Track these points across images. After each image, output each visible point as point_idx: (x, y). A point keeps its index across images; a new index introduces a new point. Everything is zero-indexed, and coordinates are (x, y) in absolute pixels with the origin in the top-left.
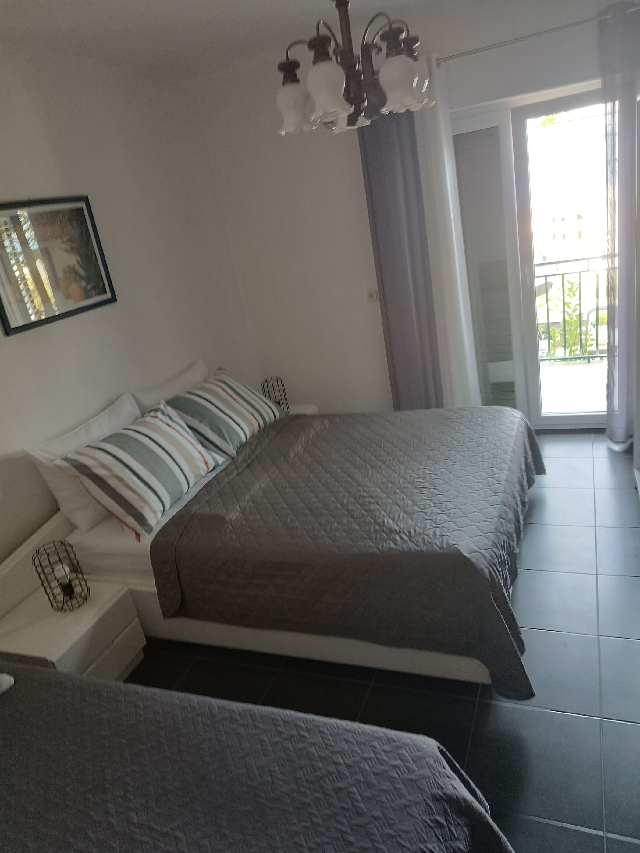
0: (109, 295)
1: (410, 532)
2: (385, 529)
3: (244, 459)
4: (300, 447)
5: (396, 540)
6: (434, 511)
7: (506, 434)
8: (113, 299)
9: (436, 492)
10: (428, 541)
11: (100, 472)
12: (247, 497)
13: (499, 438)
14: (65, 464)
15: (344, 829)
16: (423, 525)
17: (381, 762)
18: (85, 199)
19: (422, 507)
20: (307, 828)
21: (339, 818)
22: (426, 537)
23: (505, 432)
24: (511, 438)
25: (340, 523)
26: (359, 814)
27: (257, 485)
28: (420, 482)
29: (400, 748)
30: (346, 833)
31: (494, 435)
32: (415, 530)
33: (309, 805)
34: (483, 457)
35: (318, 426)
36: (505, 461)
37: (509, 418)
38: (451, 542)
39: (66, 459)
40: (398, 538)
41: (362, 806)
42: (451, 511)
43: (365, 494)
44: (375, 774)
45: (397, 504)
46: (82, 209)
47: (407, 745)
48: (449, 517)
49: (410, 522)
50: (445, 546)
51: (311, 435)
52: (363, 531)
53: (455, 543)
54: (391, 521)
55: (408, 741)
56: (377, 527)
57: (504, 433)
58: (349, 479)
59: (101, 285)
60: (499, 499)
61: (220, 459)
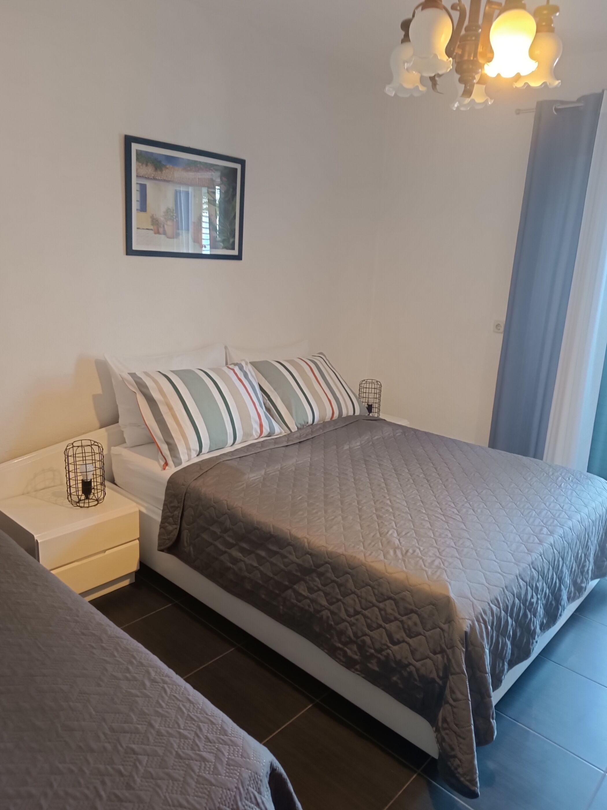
0: (235, 252)
1: (407, 551)
2: (384, 539)
3: (300, 436)
4: (358, 444)
5: (388, 552)
6: (448, 543)
7: (583, 502)
8: (239, 257)
9: (463, 526)
10: (421, 566)
11: (156, 395)
12: (278, 467)
13: (571, 502)
14: (130, 378)
15: (103, 793)
16: (426, 550)
17: (194, 747)
18: (242, 162)
19: (437, 534)
20: (72, 771)
21: (107, 780)
22: (421, 561)
23: (583, 499)
24: (586, 507)
25: (344, 519)
26: (129, 787)
27: (294, 460)
28: (453, 512)
29: (226, 743)
30: (100, 797)
31: (567, 498)
32: (414, 551)
33: (92, 751)
34: (539, 514)
35: (387, 432)
36: (563, 526)
37: (598, 489)
38: (445, 576)
39: (133, 375)
40: (392, 552)
41: (138, 780)
42: (466, 550)
43: (388, 502)
44: (178, 756)
45: (413, 522)
46: (236, 170)
47: (234, 744)
48: (459, 553)
49: (415, 542)
50: (435, 578)
51: (376, 438)
52: (362, 533)
53: (449, 580)
54: (395, 535)
55: (239, 742)
56: (378, 535)
57: (581, 499)
58: (383, 485)
59: (231, 240)
60: (529, 559)
61: (278, 429)
